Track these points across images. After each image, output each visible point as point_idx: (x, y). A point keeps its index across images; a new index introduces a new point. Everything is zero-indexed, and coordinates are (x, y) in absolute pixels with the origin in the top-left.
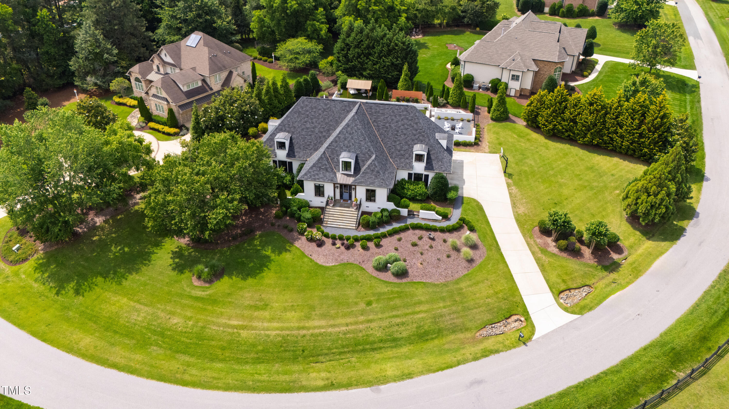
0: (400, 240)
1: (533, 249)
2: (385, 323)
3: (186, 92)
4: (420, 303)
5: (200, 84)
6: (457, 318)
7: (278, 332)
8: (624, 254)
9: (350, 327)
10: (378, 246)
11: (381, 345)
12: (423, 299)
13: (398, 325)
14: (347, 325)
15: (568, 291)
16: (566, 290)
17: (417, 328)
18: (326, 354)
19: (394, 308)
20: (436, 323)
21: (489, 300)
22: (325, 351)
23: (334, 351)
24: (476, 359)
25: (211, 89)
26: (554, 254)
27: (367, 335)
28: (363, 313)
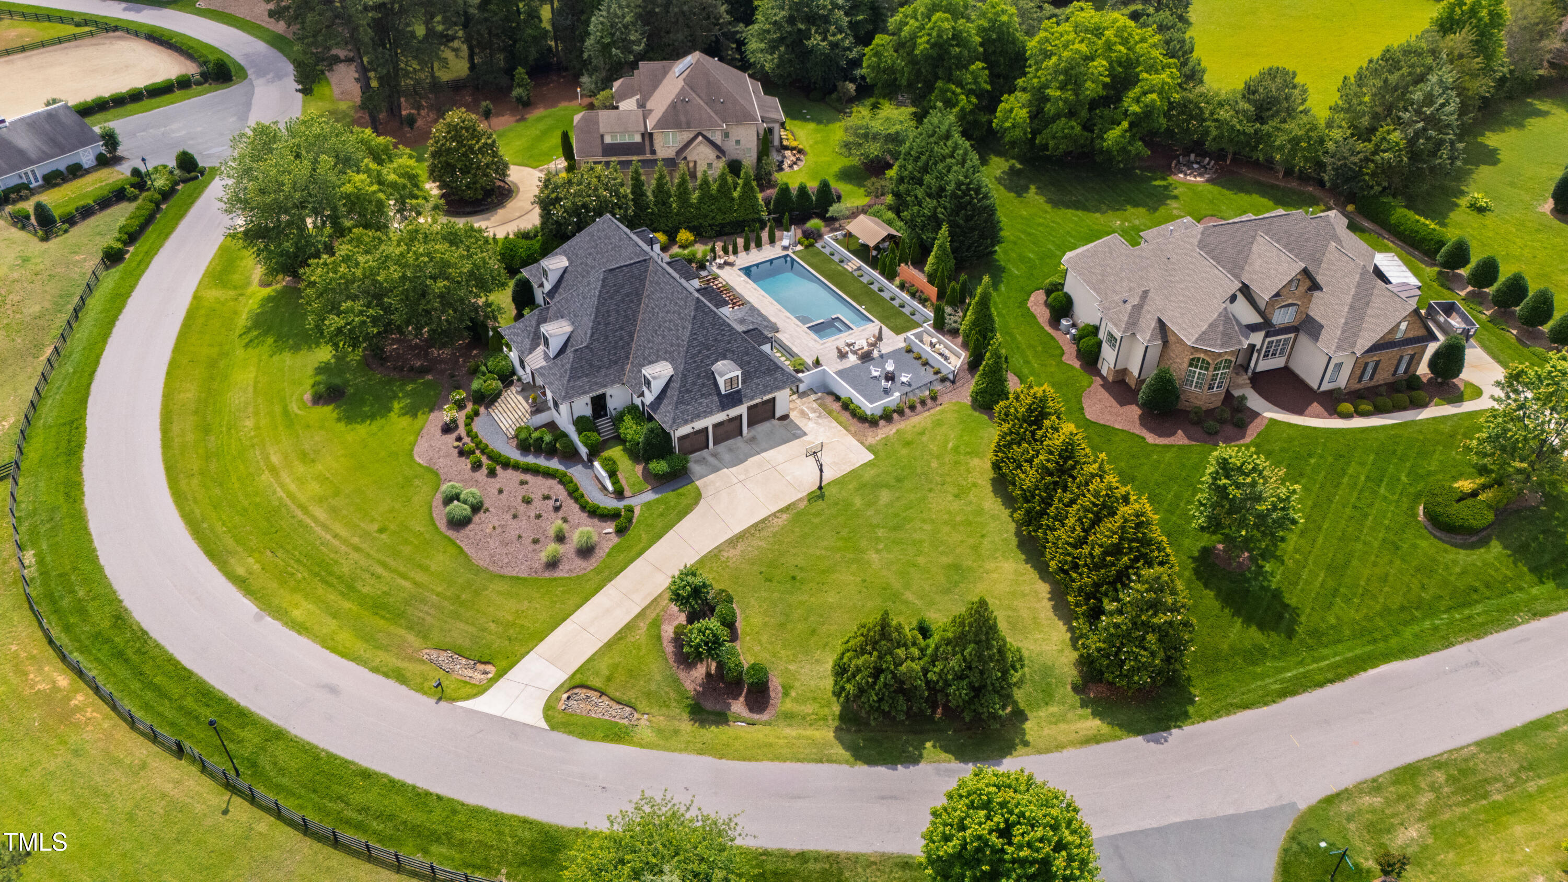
0: (523, 483)
1: (648, 612)
2: (363, 562)
3: (608, 145)
4: (425, 569)
5: (638, 139)
6: (434, 617)
7: (284, 495)
8: (756, 717)
9: (335, 542)
10: (492, 473)
11: (335, 582)
12: (433, 567)
13: (373, 575)
14: (336, 536)
15: (597, 694)
16: (596, 690)
17: (384, 593)
18: (288, 551)
19: (396, 554)
20: (407, 603)
21: (492, 626)
22: (290, 547)
23: (297, 553)
24: (375, 670)
25: (653, 152)
26: (659, 638)
27: (336, 562)
28: (365, 535)
